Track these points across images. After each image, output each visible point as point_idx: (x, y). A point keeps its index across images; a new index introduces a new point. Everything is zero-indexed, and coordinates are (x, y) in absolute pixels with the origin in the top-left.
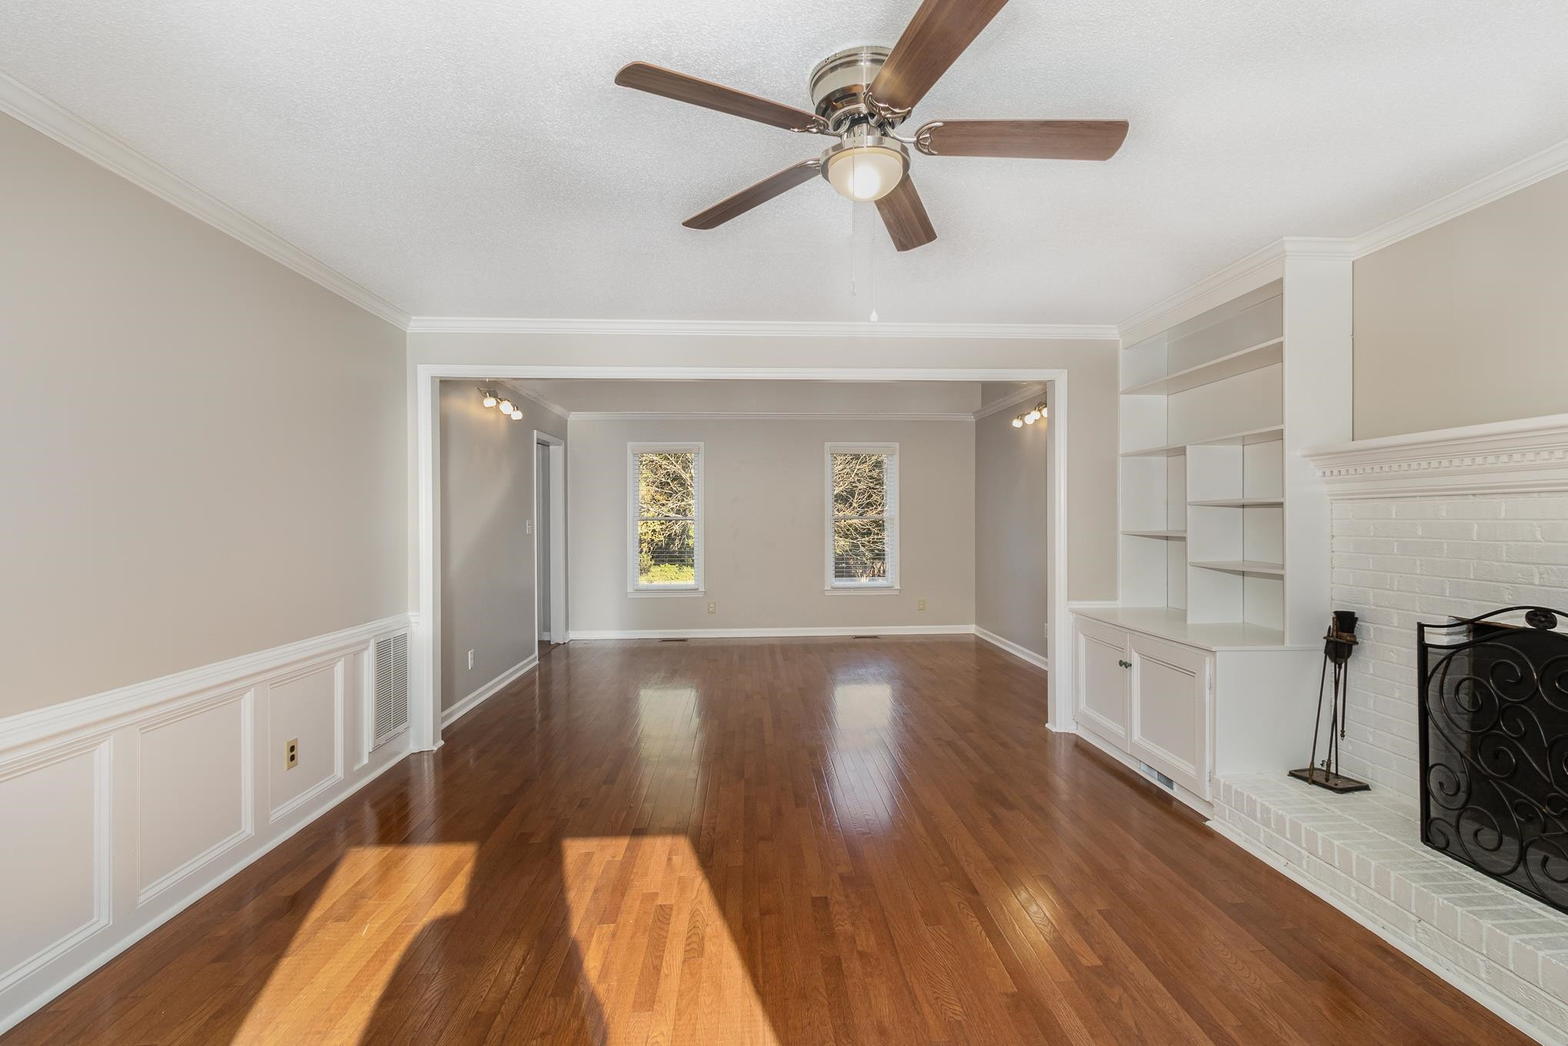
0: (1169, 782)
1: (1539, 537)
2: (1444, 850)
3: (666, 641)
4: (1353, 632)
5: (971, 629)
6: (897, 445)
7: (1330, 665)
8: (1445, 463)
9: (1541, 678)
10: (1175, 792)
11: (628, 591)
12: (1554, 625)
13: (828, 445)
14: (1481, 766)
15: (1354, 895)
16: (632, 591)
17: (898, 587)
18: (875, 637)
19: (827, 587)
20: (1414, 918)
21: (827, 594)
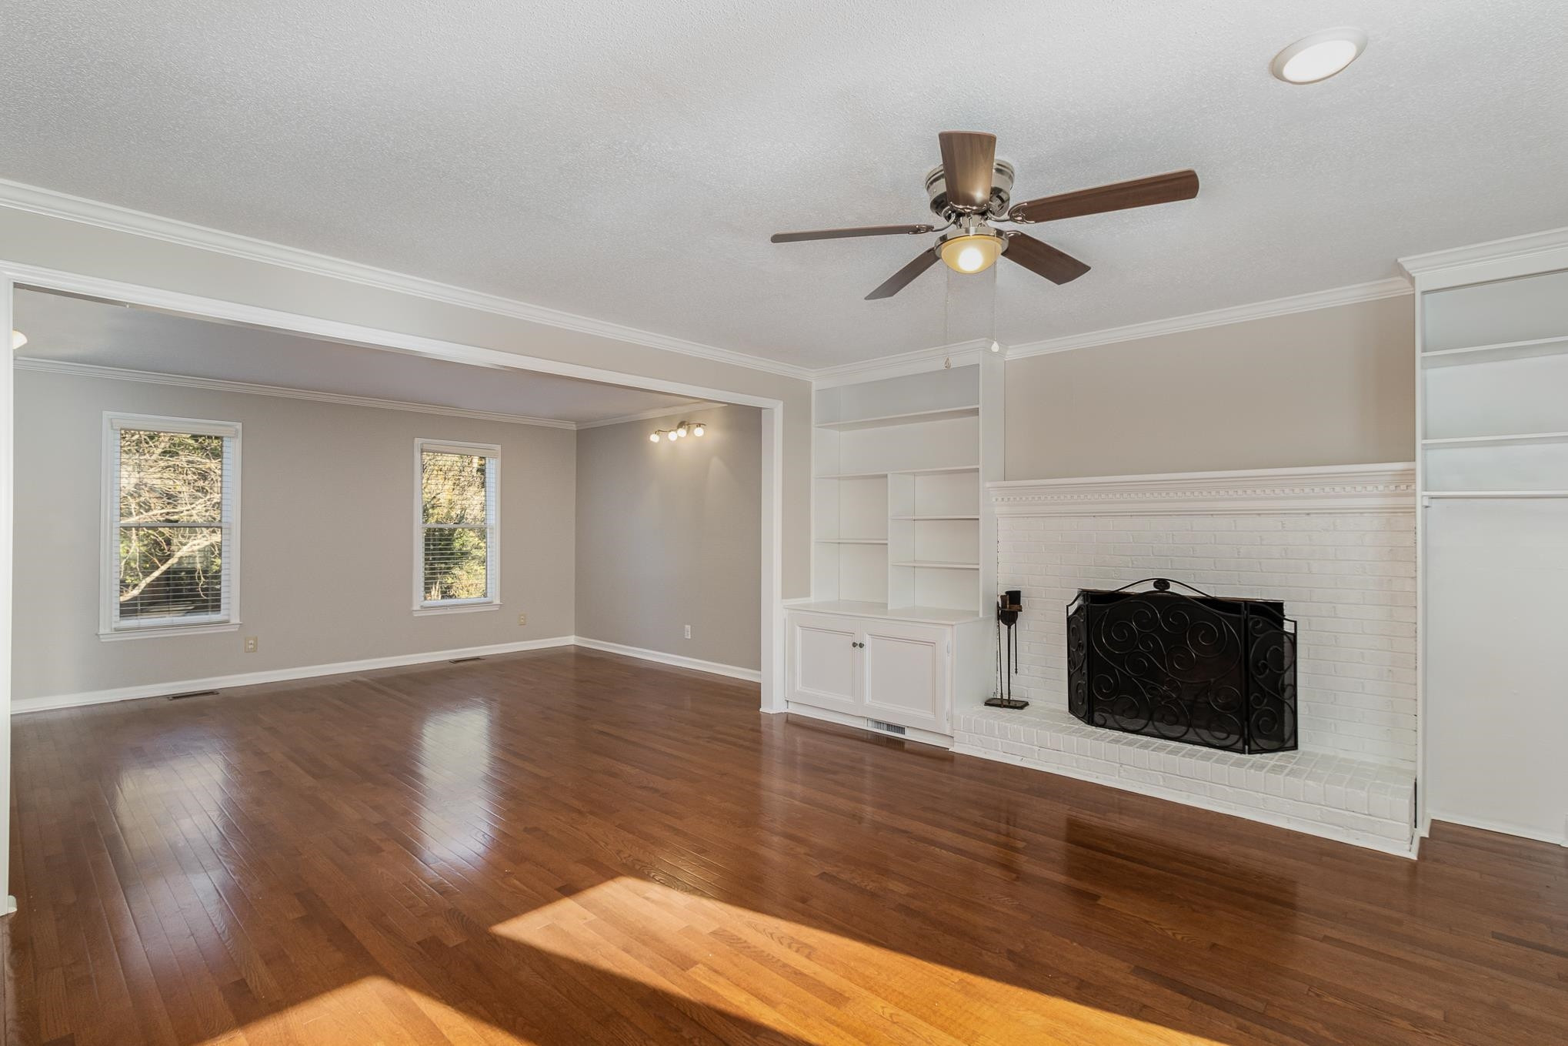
0: (901, 730)
1: (1132, 541)
2: (1103, 726)
3: (175, 698)
4: (1019, 604)
5: (571, 640)
6: (498, 448)
7: (1004, 627)
8: (1075, 497)
9: (1162, 617)
10: (909, 735)
11: (101, 631)
12: (1169, 587)
13: (418, 441)
14: (1128, 672)
15: (1075, 765)
16: (108, 631)
17: (497, 601)
18: (477, 659)
19: (416, 607)
20: (1118, 765)
21: (416, 615)
